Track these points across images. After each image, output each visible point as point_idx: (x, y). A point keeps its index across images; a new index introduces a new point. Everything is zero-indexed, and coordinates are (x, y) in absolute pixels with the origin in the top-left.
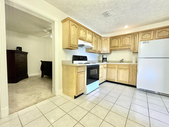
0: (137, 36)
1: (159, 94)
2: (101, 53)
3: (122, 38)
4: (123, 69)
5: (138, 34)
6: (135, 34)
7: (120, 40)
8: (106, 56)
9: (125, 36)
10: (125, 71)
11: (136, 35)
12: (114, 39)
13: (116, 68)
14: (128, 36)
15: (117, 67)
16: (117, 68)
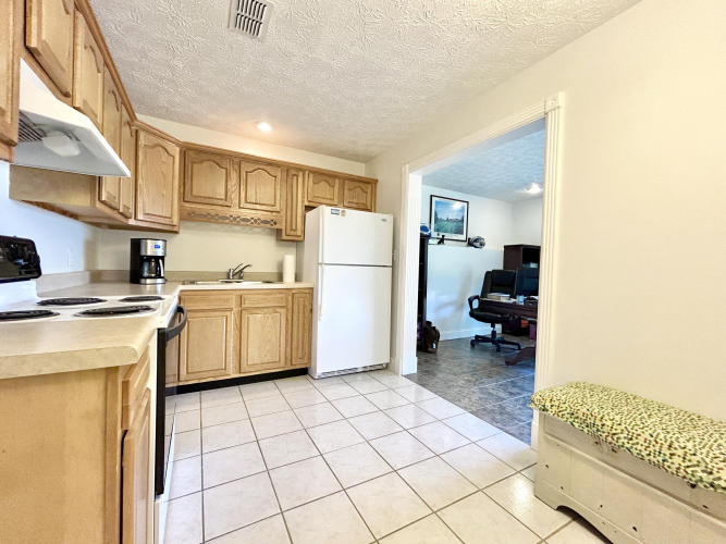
0: (300, 179)
1: (368, 371)
2: (132, 222)
3: (247, 172)
4: (266, 310)
5: (301, 174)
6: (293, 172)
7: (234, 176)
8: (160, 243)
9: (257, 167)
10: (270, 321)
11: (298, 176)
12: (205, 164)
13: (231, 310)
14: (268, 168)
15: (233, 304)
16: (235, 310)
